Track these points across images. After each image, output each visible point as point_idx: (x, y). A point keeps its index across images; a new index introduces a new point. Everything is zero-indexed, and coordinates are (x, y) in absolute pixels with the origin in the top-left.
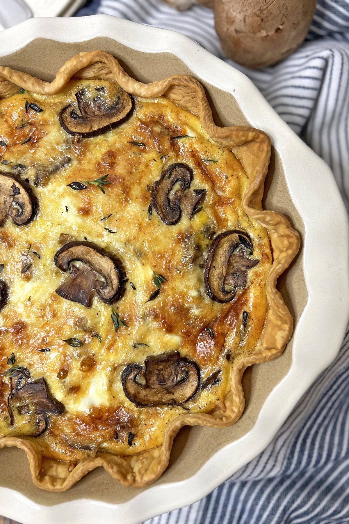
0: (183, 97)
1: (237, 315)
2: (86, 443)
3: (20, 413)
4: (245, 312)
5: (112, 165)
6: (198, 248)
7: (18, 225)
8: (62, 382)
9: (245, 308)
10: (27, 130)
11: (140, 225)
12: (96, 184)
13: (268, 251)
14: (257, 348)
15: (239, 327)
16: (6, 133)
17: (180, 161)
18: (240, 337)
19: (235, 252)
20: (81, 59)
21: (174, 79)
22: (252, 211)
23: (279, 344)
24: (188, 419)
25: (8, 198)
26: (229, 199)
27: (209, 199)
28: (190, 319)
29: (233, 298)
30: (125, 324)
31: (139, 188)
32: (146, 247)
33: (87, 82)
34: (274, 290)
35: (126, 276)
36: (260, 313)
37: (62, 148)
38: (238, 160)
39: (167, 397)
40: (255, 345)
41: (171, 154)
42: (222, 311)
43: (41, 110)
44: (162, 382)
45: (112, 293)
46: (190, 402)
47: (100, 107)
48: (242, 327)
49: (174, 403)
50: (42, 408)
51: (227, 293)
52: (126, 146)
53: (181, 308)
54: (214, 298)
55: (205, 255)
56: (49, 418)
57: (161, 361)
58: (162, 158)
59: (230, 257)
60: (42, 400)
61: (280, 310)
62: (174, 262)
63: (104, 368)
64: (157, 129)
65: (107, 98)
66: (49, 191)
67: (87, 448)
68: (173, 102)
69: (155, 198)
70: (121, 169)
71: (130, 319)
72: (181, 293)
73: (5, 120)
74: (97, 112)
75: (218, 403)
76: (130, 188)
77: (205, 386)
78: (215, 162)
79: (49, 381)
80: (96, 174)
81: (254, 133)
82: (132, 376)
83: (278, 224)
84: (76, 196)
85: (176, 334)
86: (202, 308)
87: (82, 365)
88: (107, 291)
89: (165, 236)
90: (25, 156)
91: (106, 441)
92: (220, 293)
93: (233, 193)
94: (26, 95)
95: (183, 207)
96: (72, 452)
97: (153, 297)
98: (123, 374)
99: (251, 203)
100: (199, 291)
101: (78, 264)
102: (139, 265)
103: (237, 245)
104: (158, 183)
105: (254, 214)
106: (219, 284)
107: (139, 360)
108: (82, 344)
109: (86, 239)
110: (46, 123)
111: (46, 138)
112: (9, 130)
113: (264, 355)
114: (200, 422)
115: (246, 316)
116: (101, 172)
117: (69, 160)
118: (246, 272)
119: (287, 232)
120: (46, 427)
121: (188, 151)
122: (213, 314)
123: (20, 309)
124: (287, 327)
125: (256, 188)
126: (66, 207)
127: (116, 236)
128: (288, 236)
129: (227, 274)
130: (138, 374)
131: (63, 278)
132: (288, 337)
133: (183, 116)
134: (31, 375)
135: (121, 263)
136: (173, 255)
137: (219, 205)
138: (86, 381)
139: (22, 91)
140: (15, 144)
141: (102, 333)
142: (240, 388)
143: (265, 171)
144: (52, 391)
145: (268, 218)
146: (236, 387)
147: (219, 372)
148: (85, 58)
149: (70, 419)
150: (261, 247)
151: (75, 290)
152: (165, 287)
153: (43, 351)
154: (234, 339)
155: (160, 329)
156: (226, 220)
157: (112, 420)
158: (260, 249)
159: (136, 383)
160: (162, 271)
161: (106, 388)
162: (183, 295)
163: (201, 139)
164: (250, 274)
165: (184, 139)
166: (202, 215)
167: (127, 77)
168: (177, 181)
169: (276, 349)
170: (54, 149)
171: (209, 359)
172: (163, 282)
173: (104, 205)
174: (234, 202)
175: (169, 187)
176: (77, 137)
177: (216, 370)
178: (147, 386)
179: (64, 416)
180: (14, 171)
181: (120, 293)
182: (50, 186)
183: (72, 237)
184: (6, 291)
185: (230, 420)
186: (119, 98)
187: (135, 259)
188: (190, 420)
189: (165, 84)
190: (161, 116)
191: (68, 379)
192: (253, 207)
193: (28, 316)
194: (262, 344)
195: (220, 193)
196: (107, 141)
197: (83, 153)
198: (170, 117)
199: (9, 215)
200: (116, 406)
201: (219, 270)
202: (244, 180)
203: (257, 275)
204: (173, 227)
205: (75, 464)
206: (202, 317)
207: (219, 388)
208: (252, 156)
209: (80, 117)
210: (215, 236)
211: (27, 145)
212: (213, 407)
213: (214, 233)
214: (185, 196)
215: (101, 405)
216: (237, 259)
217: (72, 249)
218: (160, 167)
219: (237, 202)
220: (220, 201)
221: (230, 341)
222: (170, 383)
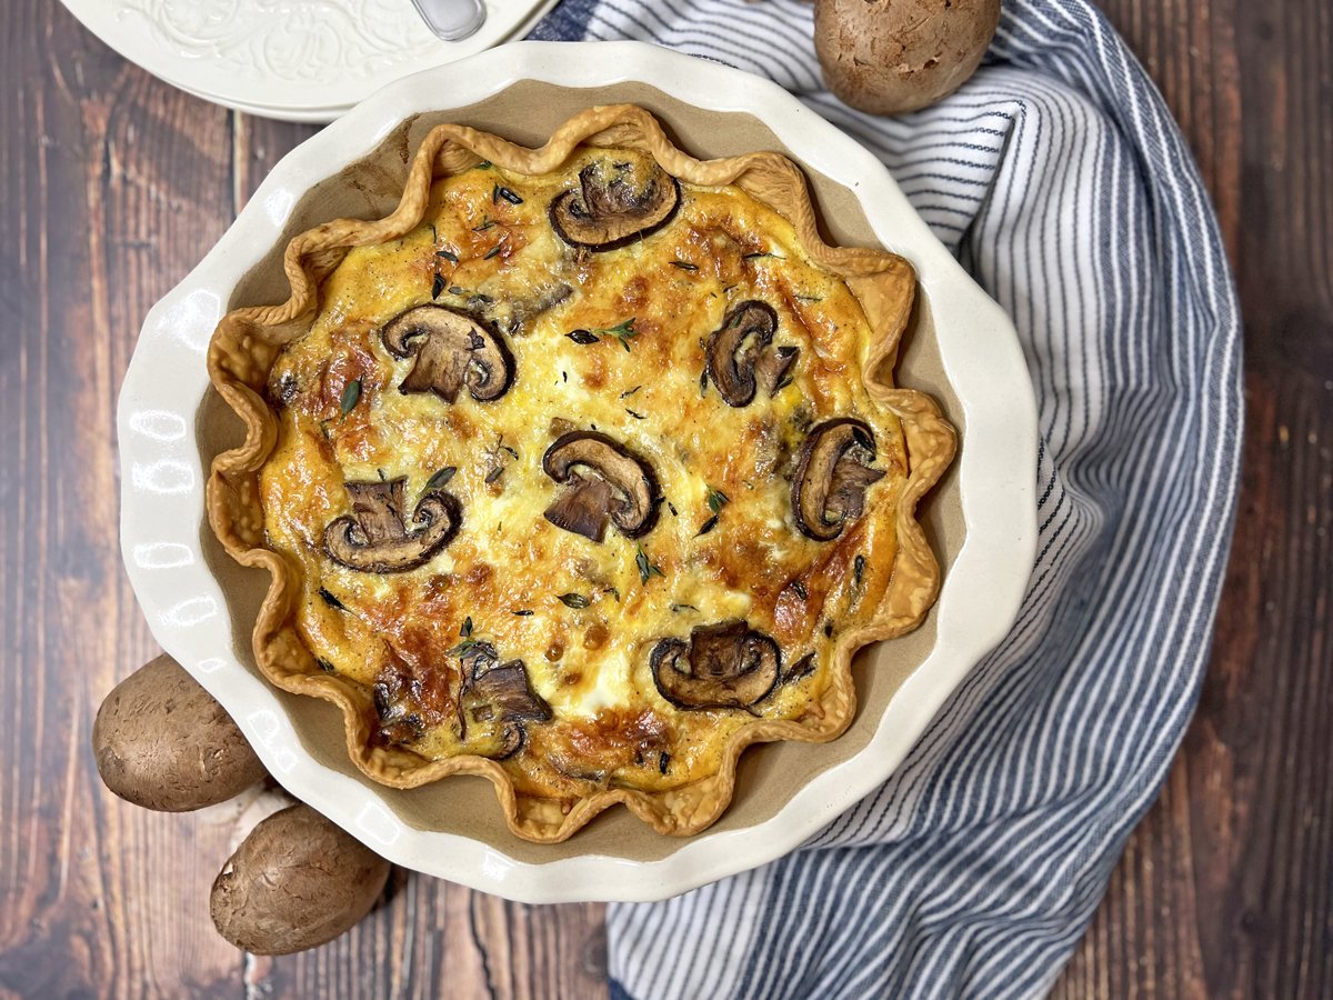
0: (768, 189)
1: (845, 562)
2: (591, 769)
3: (476, 720)
4: (860, 557)
5: (642, 302)
6: (784, 447)
7: (479, 400)
8: (552, 667)
9: (859, 551)
10: (493, 232)
11: (687, 406)
12: (615, 334)
13: (901, 455)
14: (877, 617)
15: (848, 582)
16: (458, 239)
17: (756, 297)
18: (850, 597)
19: (845, 456)
20: (596, 118)
21: (755, 159)
22: (880, 389)
23: (916, 610)
24: (765, 727)
25: (461, 354)
26: (838, 364)
27: (803, 364)
28: (767, 567)
29: (840, 533)
30: (659, 572)
31: (687, 342)
32: (696, 442)
33: (601, 153)
34: (912, 522)
35: (660, 492)
36: (884, 560)
37: (555, 268)
38: (855, 299)
39: (725, 696)
40: (874, 612)
41: (743, 284)
42: (821, 555)
43: (520, 201)
44: (717, 669)
45: (639, 521)
46: (762, 704)
47: (620, 198)
48: (853, 582)
49: (735, 706)
50: (514, 711)
51: (828, 524)
52: (665, 269)
53: (753, 548)
54: (808, 533)
55: (795, 459)
56: (525, 727)
57: (719, 635)
58: (726, 290)
59: (837, 463)
60: (516, 696)
61: (920, 554)
62: (743, 471)
63: (621, 645)
64: (720, 241)
65: (634, 184)
66: (535, 344)
67: (591, 777)
68: (747, 193)
69: (712, 360)
70: (656, 310)
71: (668, 564)
72: (754, 523)
73: (454, 214)
74: (615, 207)
75: (809, 706)
76: (672, 343)
77: (789, 677)
78: (816, 300)
79: (529, 666)
80: (613, 318)
81: (889, 261)
82: (669, 658)
83: (922, 411)
84: (581, 354)
85: (744, 592)
86: (787, 548)
87: (587, 639)
88: (629, 516)
89: (728, 426)
90: (490, 280)
91: (624, 766)
92: (817, 525)
93: (845, 354)
94: (492, 172)
95: (759, 376)
96: (566, 784)
97: (706, 529)
98: (653, 655)
99: (877, 376)
100: (783, 521)
101: (581, 470)
102: (683, 473)
103: (849, 444)
104: (718, 334)
105: (884, 395)
106: (816, 510)
107: (681, 633)
108: (587, 603)
109: (593, 426)
110: (525, 223)
111: (527, 251)
112: (462, 232)
113: (891, 626)
114: (784, 732)
115: (861, 563)
116: (623, 314)
117: (570, 292)
118: (863, 489)
119: (936, 425)
120: (521, 743)
121: (771, 281)
122: (806, 560)
123: (483, 544)
124: (929, 582)
125: (888, 351)
126: (565, 374)
127: (646, 424)
128: (937, 433)
129: (831, 492)
130: (679, 655)
131: (558, 492)
132: (930, 599)
133: (765, 219)
134: (500, 654)
135: (653, 470)
136: (742, 457)
137: (820, 375)
138: (593, 665)
139: (487, 165)
140: (471, 259)
141: (621, 586)
142: (850, 679)
143: (904, 324)
144: (534, 682)
145: (905, 403)
146: (844, 677)
147: (812, 655)
148: (604, 116)
149: (561, 730)
150: (890, 448)
151: (577, 514)
152: (727, 512)
153: (522, 613)
154: (839, 602)
155: (716, 582)
156: (832, 400)
157: (633, 733)
158: (888, 452)
159: (675, 669)
160: (722, 485)
161: (624, 677)
162: (757, 526)
163: (794, 261)
164: (870, 493)
165: (764, 259)
166: (791, 392)
167: (673, 150)
168: (750, 331)
169: (912, 617)
170: (542, 271)
171: (795, 633)
172: (723, 504)
173: (626, 371)
174: (847, 369)
175: (736, 342)
176: (583, 251)
177: (809, 651)
178: (693, 676)
179: (551, 724)
180: (470, 306)
181: (652, 520)
182: (536, 337)
183: (572, 423)
184: (459, 513)
185: (832, 731)
186: (654, 183)
187: (677, 463)
188: (768, 731)
189: (739, 166)
190: (727, 219)
191: (562, 662)
192: (880, 383)
193: (497, 556)
194: (885, 611)
195: (822, 354)
196: (632, 259)
197: (591, 281)
198: (742, 222)
199: (463, 382)
200: (640, 708)
201: (817, 485)
202: (865, 332)
203: (881, 494)
204: (743, 411)
205: (571, 802)
206: (787, 564)
207: (812, 681)
208: (882, 296)
209: (585, 215)
210: (812, 427)
211: (492, 261)
212: (801, 713)
213: (811, 422)
214: (764, 358)
215: (617, 706)
216: (848, 468)
217: (573, 445)
218: (723, 307)
219: (852, 370)
220: (822, 368)
221: (832, 605)
222: (729, 673)
